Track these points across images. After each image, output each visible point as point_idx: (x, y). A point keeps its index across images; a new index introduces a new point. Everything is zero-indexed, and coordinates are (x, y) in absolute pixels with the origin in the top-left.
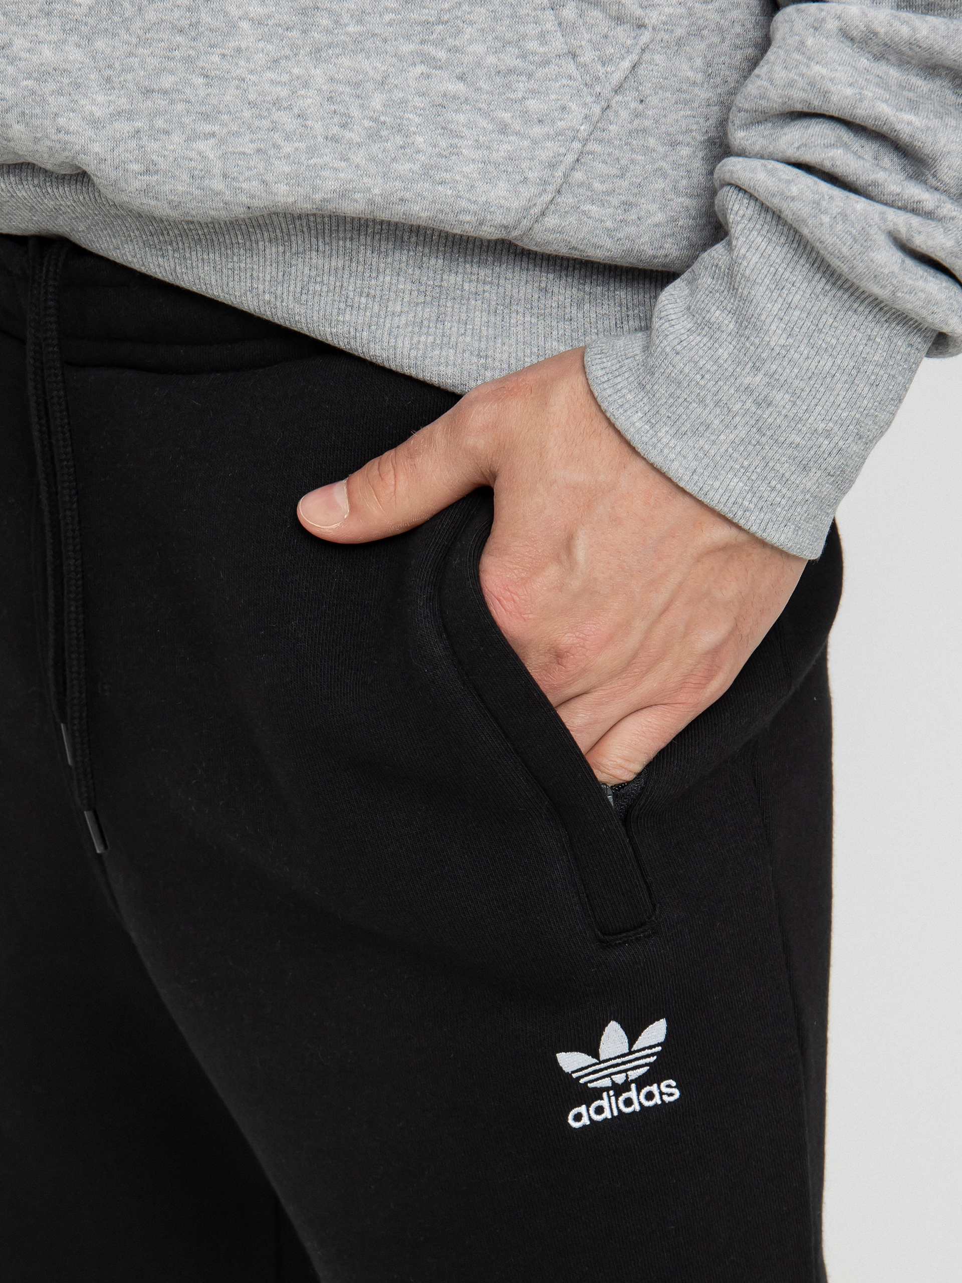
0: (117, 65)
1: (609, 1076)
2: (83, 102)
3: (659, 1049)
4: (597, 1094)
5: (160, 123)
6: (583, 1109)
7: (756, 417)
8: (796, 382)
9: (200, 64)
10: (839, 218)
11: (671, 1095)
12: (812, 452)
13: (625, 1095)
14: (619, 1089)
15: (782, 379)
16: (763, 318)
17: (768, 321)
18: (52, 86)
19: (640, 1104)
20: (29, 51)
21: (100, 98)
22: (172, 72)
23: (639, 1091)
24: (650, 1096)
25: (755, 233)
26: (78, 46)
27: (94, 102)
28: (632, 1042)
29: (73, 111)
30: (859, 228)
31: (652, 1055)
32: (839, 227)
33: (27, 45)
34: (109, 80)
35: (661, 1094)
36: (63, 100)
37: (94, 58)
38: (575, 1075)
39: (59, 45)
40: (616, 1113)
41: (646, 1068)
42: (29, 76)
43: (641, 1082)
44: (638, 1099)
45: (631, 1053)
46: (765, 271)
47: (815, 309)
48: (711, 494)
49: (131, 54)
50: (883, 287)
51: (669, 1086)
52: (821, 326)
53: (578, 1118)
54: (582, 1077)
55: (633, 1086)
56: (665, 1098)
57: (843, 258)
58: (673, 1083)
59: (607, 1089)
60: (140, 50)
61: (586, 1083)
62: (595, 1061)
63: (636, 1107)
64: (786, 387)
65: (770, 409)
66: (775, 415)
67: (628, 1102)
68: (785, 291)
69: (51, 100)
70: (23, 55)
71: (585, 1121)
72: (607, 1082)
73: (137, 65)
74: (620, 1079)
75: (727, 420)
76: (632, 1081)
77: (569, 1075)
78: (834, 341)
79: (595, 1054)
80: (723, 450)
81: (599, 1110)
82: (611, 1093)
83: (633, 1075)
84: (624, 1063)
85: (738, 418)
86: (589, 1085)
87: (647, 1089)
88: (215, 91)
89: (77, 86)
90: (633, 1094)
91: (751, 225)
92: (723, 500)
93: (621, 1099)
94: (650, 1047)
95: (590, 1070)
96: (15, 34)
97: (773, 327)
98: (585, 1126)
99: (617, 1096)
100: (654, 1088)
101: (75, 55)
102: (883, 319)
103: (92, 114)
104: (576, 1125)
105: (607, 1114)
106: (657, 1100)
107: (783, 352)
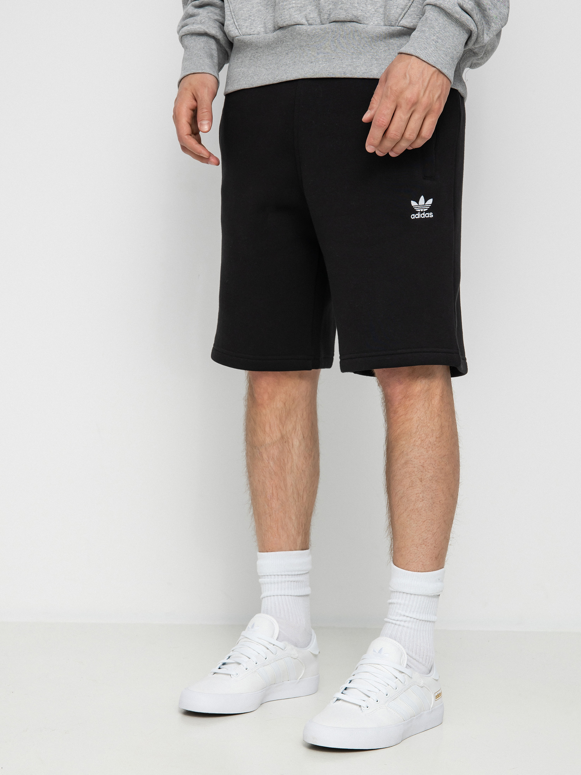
1: (420, 209)
3: (430, 205)
4: (417, 212)
6: (414, 215)
7: (435, 45)
8: (442, 38)
10: (449, 2)
11: (431, 216)
12: (447, 52)
13: (422, 214)
14: (421, 212)
15: (439, 37)
16: (434, 26)
17: (435, 26)
19: (425, 217)
23: (425, 214)
24: (427, 215)
25: (431, 12)
28: (425, 202)
30: (453, 3)
31: (429, 206)
32: (449, 3)
35: (429, 215)
38: (414, 207)
40: (420, 217)
41: (427, 209)
43: (426, 212)
44: (424, 215)
45: (425, 205)
46: (434, 18)
47: (444, 23)
48: (429, 61)
50: (458, 15)
51: (431, 214)
52: (446, 27)
53: (413, 217)
54: (415, 208)
55: (424, 212)
56: (430, 216)
57: (450, 9)
58: (432, 214)
59: (419, 212)
61: (415, 209)
62: (418, 205)
63: (424, 217)
64: (440, 38)
65: (438, 43)
66: (439, 44)
67: (423, 216)
68: (438, 21)
71: (414, 218)
72: (419, 210)
74: (422, 210)
75: (430, 47)
76: (424, 211)
77: (413, 206)
78: (449, 30)
79: (418, 203)
80: (430, 52)
81: (417, 216)
82: (420, 213)
83: (425, 210)
84: (423, 207)
85: (432, 46)
86: (416, 210)
87: (427, 214)
90: (424, 214)
91: (430, 10)
92: (432, 62)
93: (421, 215)
94: (429, 205)
95: (417, 207)
97: (436, 27)
98: (414, 219)
99: (421, 214)
100: (428, 214)
102: (458, 26)
104: (412, 218)
105: (418, 217)
106: (428, 216)
107: (439, 32)
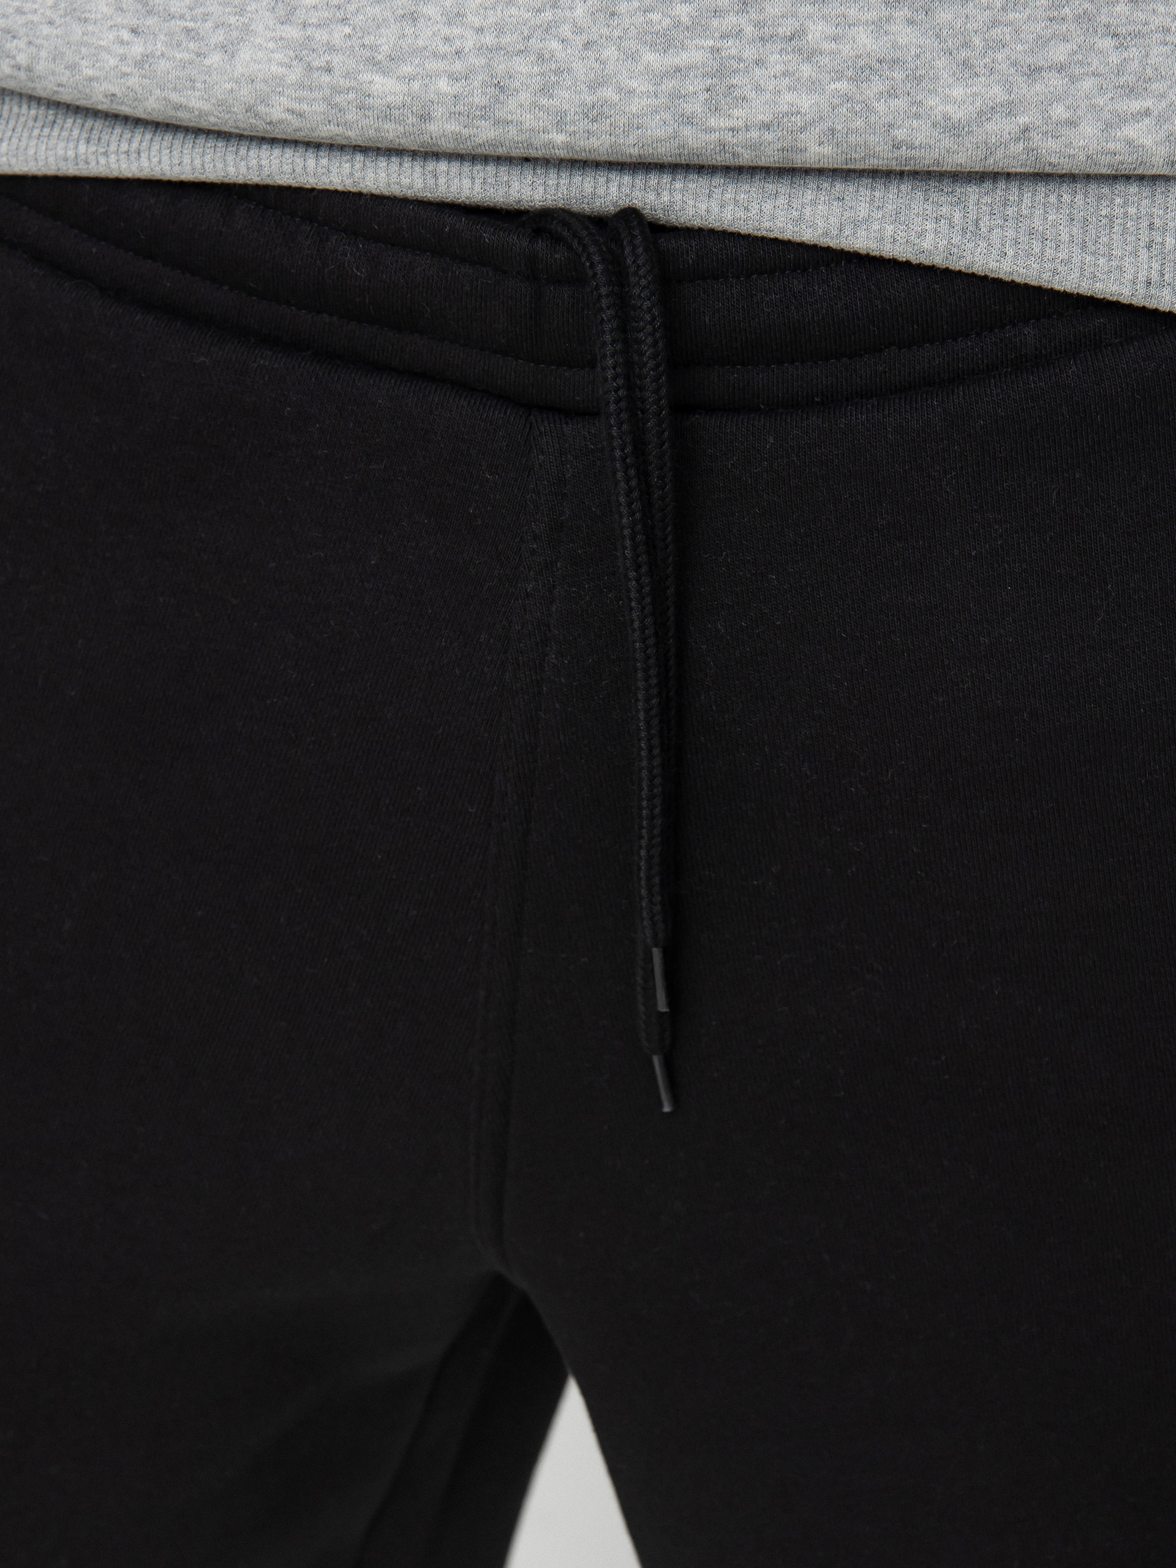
0: (977, 41)
2: (931, 103)
5: (1059, 111)
9: (1104, 19)
18: (877, 86)
20: (835, 39)
21: (958, 92)
22: (1065, 39)
26: (911, 22)
27: (947, 99)
29: (917, 116)
33: (830, 30)
34: (966, 64)
36: (900, 103)
37: (938, 36)
39: (879, 26)
42: (839, 76)
49: (995, 23)
60: (1011, 16)
69: (881, 107)
70: (826, 46)
73: (1008, 37)
88: (1134, 52)
89: (919, 80)
96: (810, 17)
101: (905, 36)
103: (947, 118)
